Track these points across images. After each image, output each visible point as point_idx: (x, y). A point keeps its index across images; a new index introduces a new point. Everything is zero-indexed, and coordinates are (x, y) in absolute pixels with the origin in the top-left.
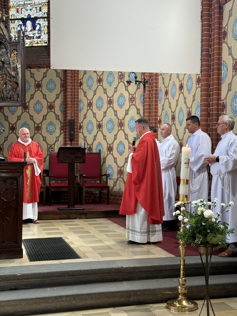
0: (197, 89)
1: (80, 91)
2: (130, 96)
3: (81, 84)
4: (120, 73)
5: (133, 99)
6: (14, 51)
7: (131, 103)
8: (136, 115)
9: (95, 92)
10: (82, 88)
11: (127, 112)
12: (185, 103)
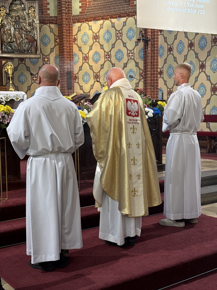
0: (212, 47)
1: (74, 46)
2: (129, 51)
3: (75, 39)
4: (117, 32)
5: (132, 54)
6: (31, 8)
7: (129, 58)
8: (135, 68)
9: (91, 47)
10: (76, 43)
11: (125, 65)
12: (197, 57)
